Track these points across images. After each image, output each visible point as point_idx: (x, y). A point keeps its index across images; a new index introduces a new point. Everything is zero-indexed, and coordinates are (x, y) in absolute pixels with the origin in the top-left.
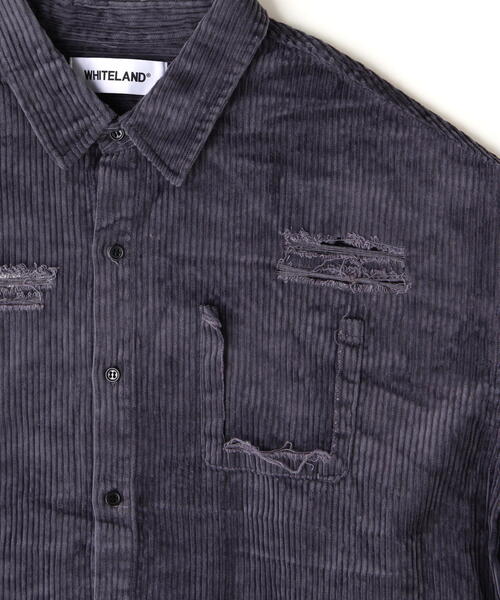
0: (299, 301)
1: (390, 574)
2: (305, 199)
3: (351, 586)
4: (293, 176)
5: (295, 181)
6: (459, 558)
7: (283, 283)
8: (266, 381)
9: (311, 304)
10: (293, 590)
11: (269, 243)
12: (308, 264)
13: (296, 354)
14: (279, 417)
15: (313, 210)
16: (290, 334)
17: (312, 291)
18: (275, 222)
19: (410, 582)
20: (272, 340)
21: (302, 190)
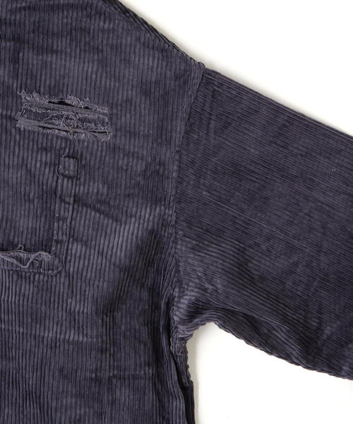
0: (31, 143)
1: (90, 340)
2: (37, 70)
3: (62, 349)
4: (29, 51)
5: (30, 55)
6: (140, 330)
7: (20, 130)
8: (6, 201)
9: (40, 146)
10: (21, 351)
11: (10, 100)
12: (38, 117)
13: (28, 182)
14: (15, 227)
15: (43, 77)
16: (24, 167)
17: (41, 136)
18: (15, 85)
19: (104, 346)
20: (11, 171)
21: (35, 62)
